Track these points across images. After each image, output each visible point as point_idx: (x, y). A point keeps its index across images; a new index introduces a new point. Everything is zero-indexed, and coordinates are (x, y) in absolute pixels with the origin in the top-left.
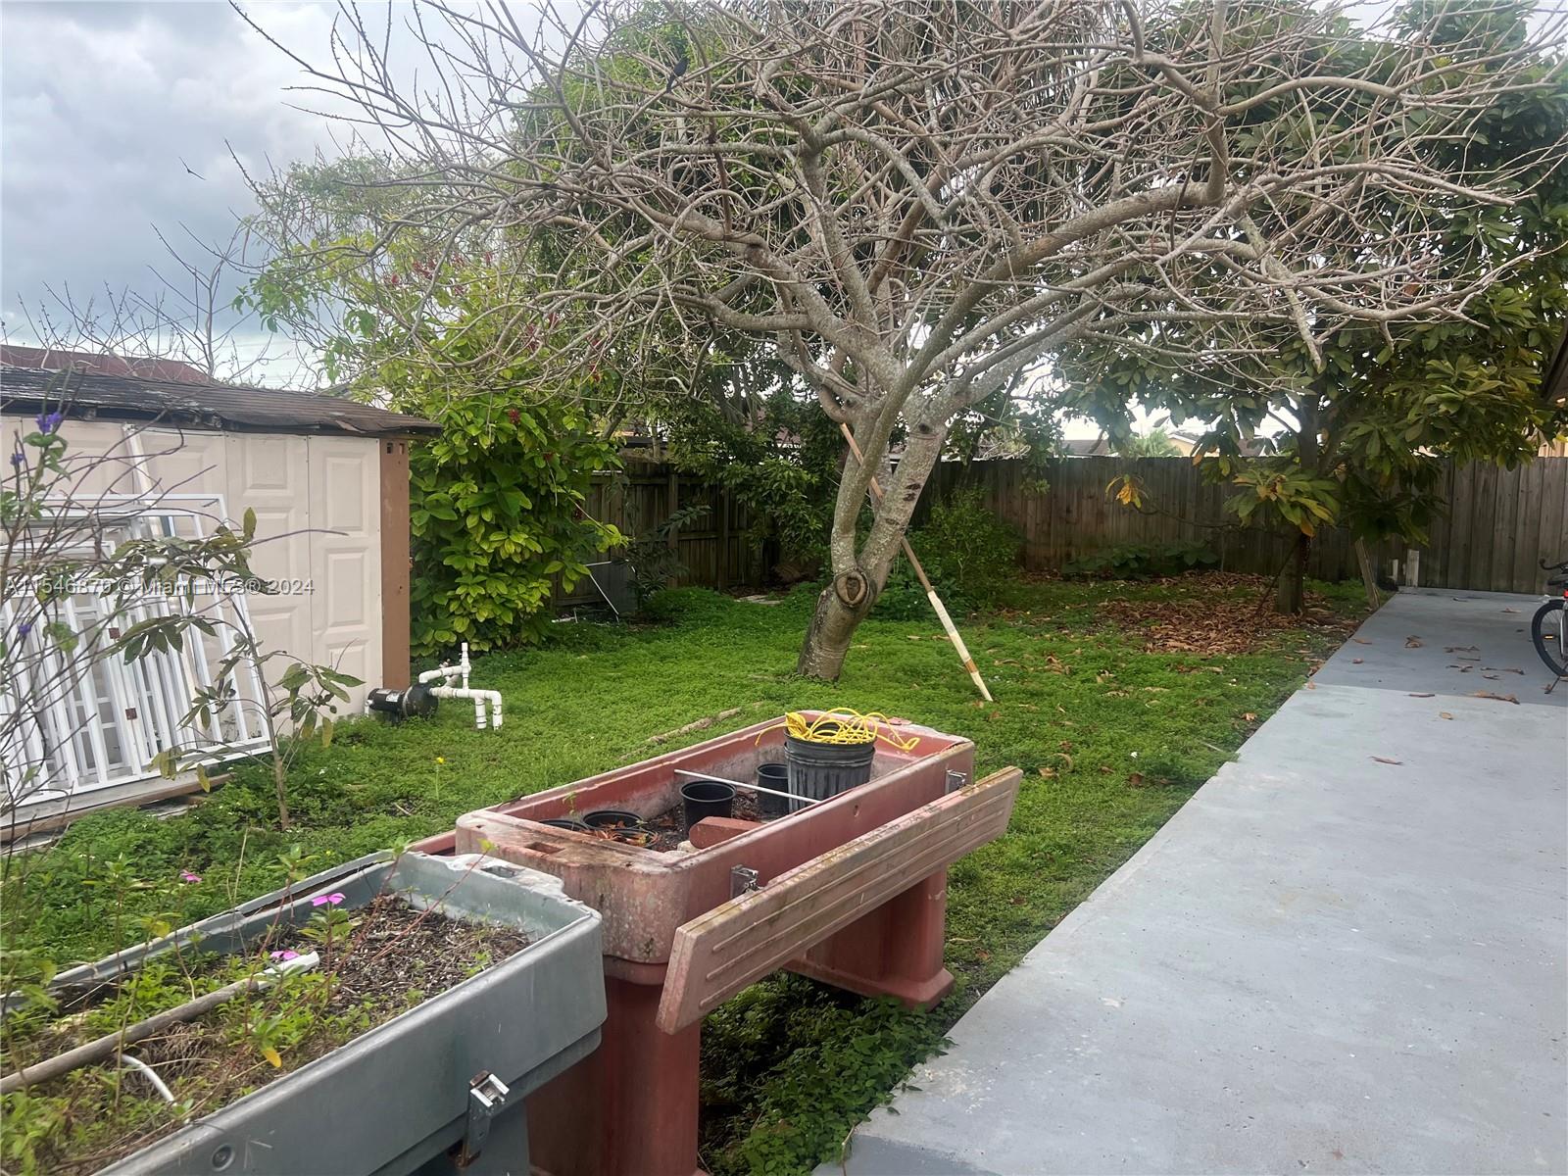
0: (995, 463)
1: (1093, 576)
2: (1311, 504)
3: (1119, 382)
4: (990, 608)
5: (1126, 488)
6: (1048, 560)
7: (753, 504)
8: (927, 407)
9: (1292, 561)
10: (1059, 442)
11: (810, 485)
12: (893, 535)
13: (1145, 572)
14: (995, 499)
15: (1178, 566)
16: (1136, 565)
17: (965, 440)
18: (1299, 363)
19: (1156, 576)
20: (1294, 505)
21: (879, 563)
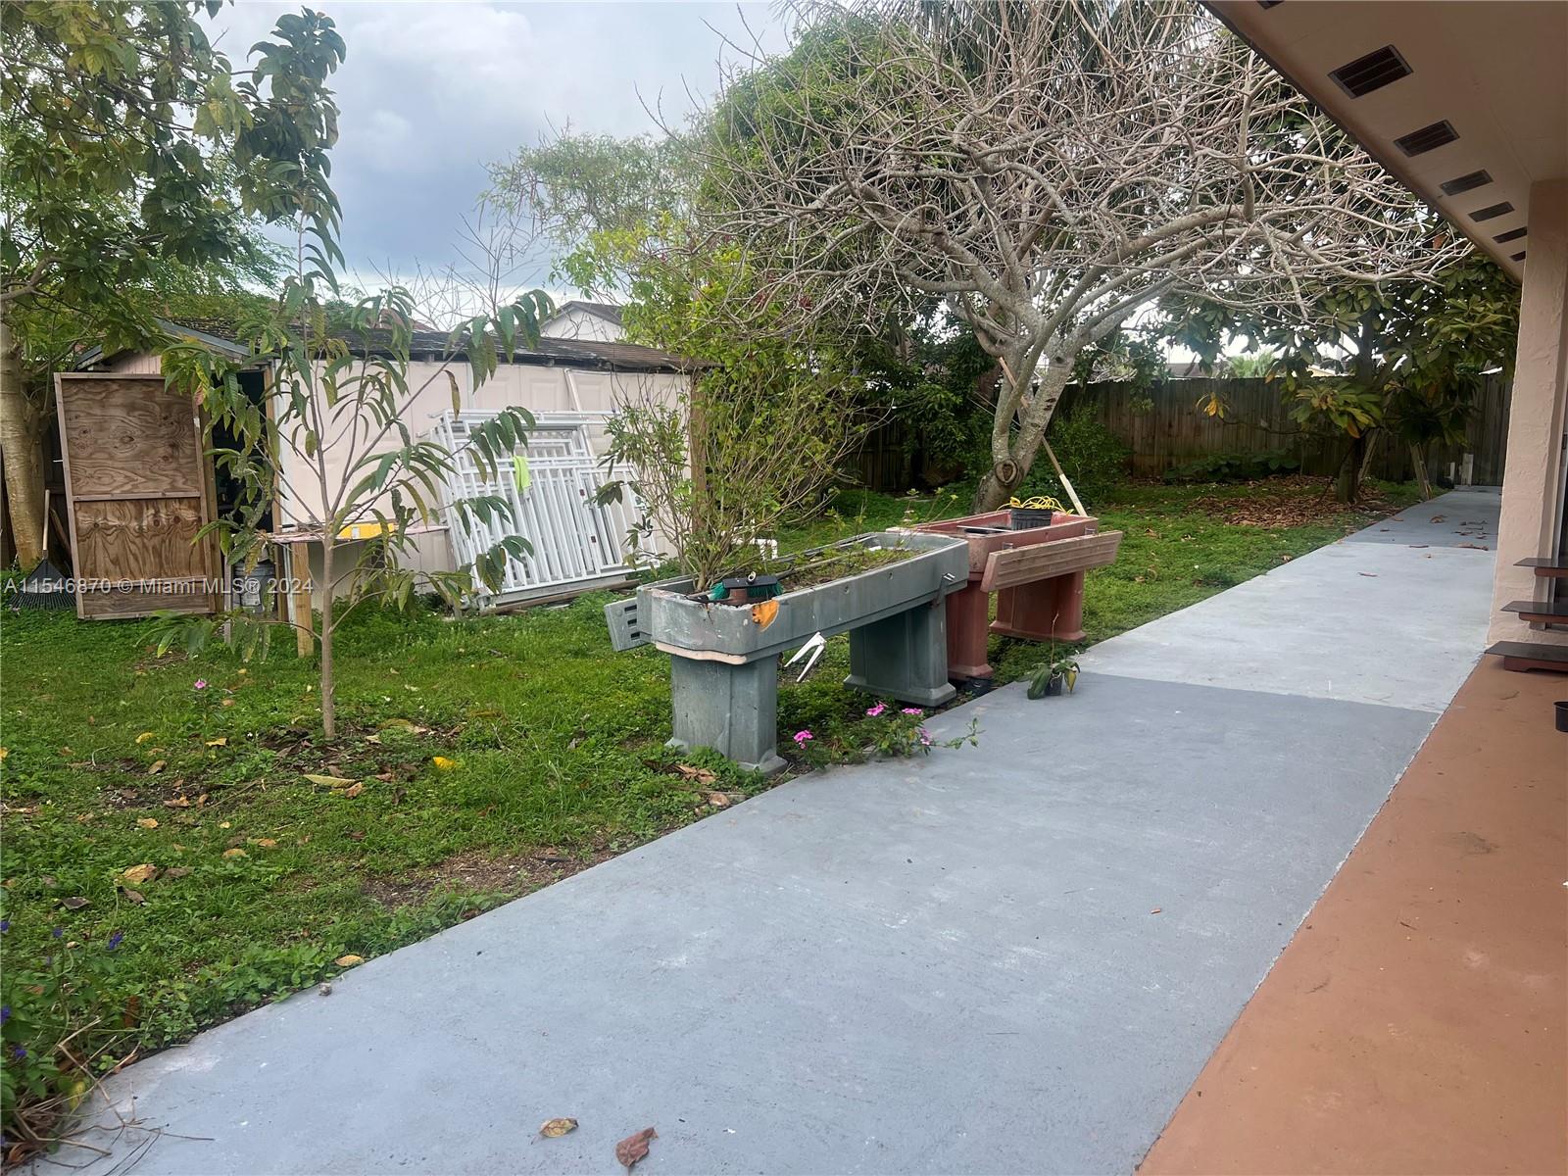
0: (1107, 385)
1: (1191, 481)
2: (1357, 412)
3: (1207, 319)
4: (1102, 503)
5: (1213, 403)
6: (1152, 468)
7: (910, 422)
8: (1061, 345)
9: (1349, 459)
10: (1162, 365)
11: (955, 405)
12: (1036, 435)
13: (1236, 476)
14: (1106, 415)
15: (1264, 471)
16: (1227, 470)
17: (1084, 366)
18: (1349, 301)
19: (1245, 479)
20: (1342, 414)
21: (1025, 456)
